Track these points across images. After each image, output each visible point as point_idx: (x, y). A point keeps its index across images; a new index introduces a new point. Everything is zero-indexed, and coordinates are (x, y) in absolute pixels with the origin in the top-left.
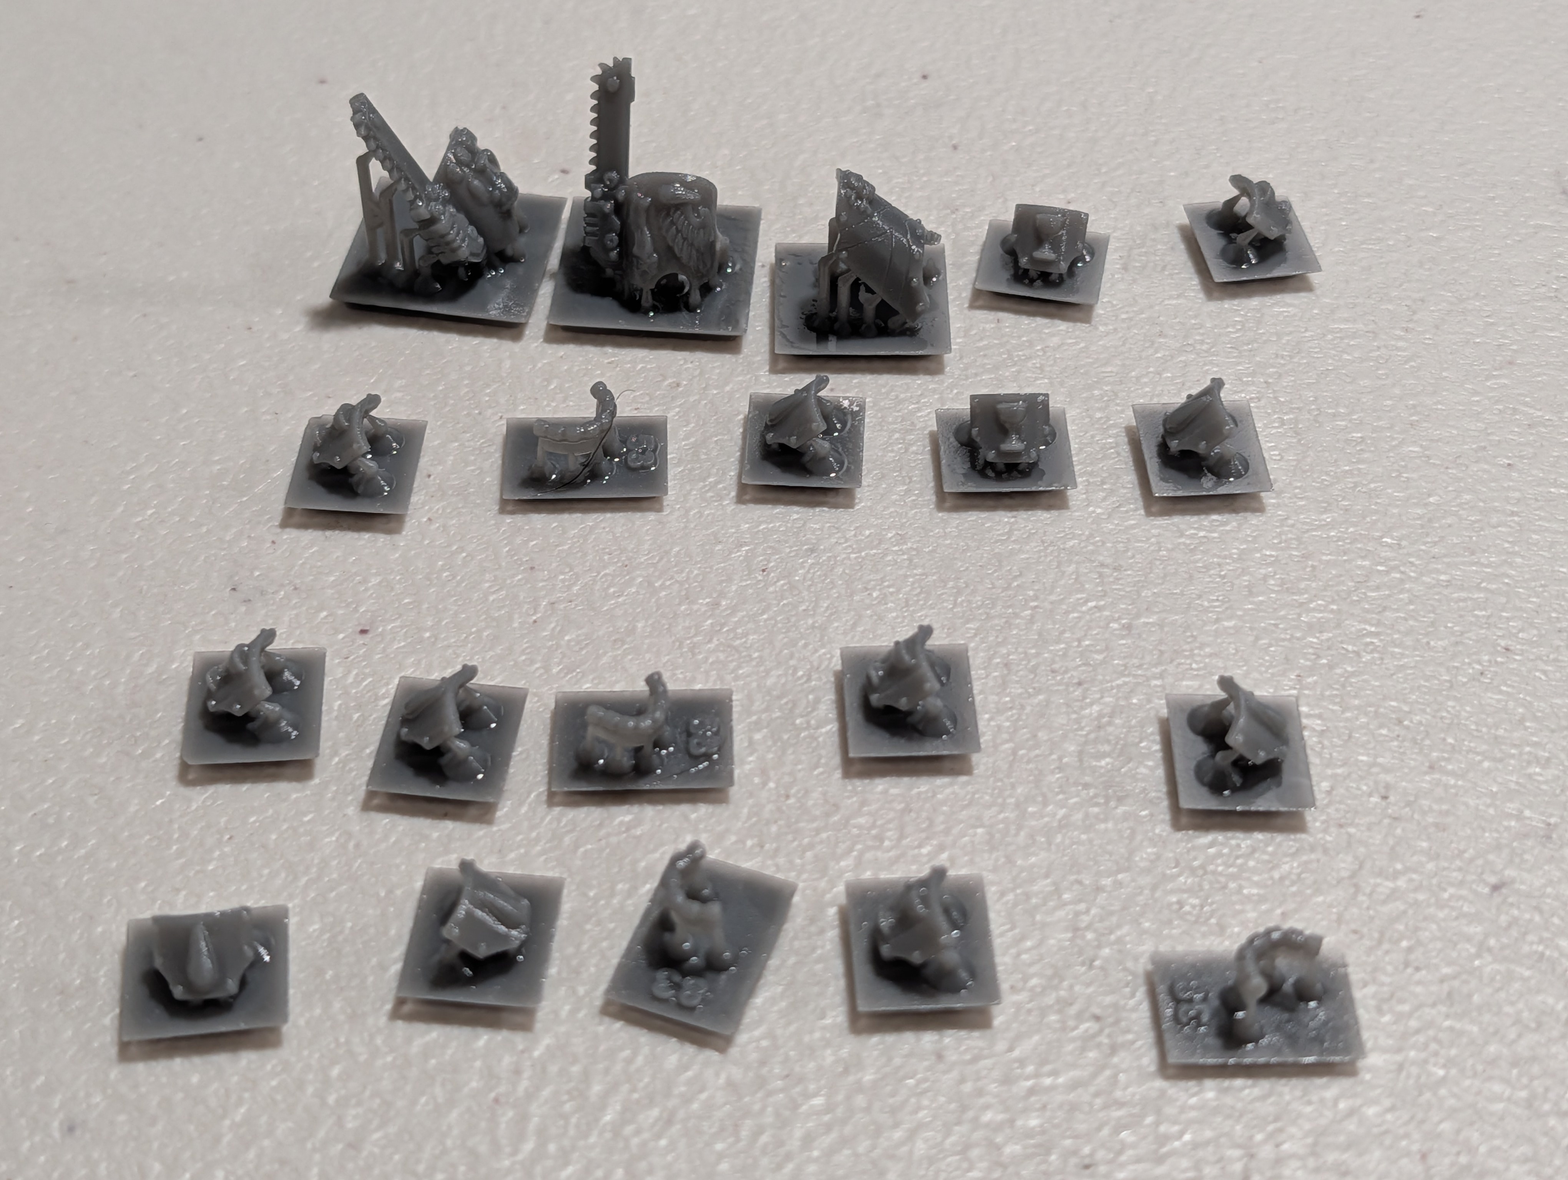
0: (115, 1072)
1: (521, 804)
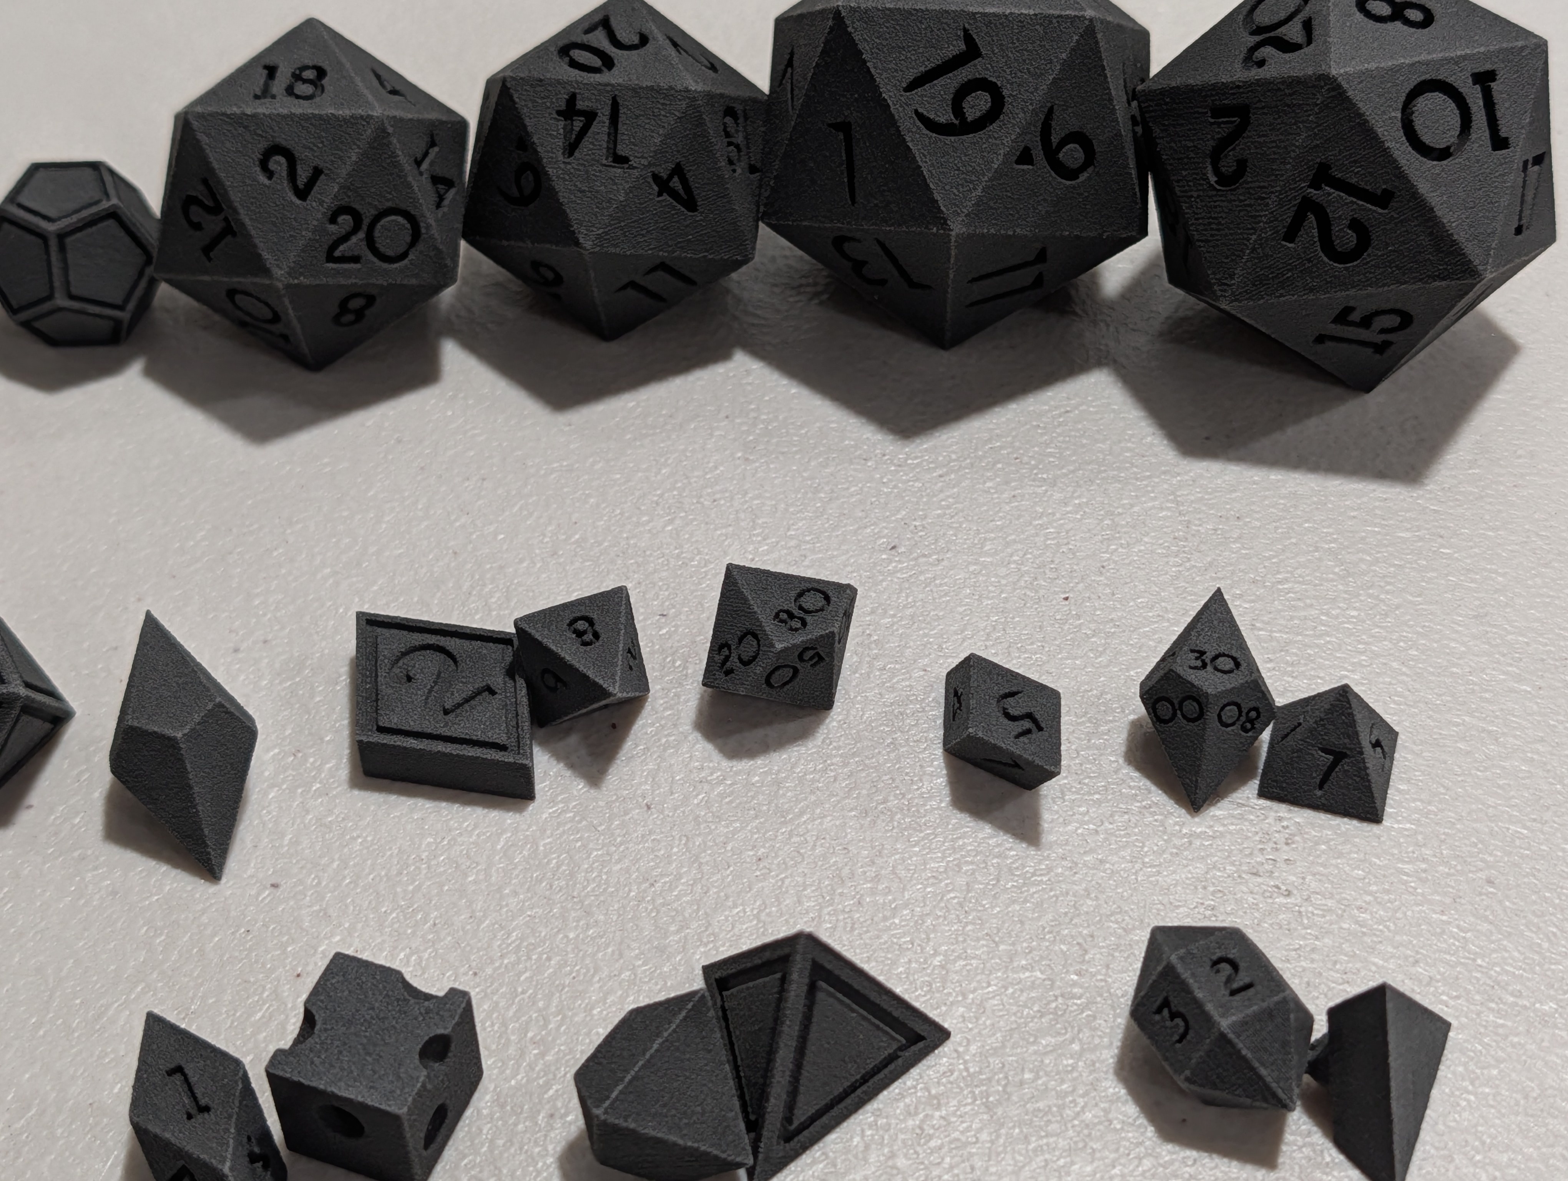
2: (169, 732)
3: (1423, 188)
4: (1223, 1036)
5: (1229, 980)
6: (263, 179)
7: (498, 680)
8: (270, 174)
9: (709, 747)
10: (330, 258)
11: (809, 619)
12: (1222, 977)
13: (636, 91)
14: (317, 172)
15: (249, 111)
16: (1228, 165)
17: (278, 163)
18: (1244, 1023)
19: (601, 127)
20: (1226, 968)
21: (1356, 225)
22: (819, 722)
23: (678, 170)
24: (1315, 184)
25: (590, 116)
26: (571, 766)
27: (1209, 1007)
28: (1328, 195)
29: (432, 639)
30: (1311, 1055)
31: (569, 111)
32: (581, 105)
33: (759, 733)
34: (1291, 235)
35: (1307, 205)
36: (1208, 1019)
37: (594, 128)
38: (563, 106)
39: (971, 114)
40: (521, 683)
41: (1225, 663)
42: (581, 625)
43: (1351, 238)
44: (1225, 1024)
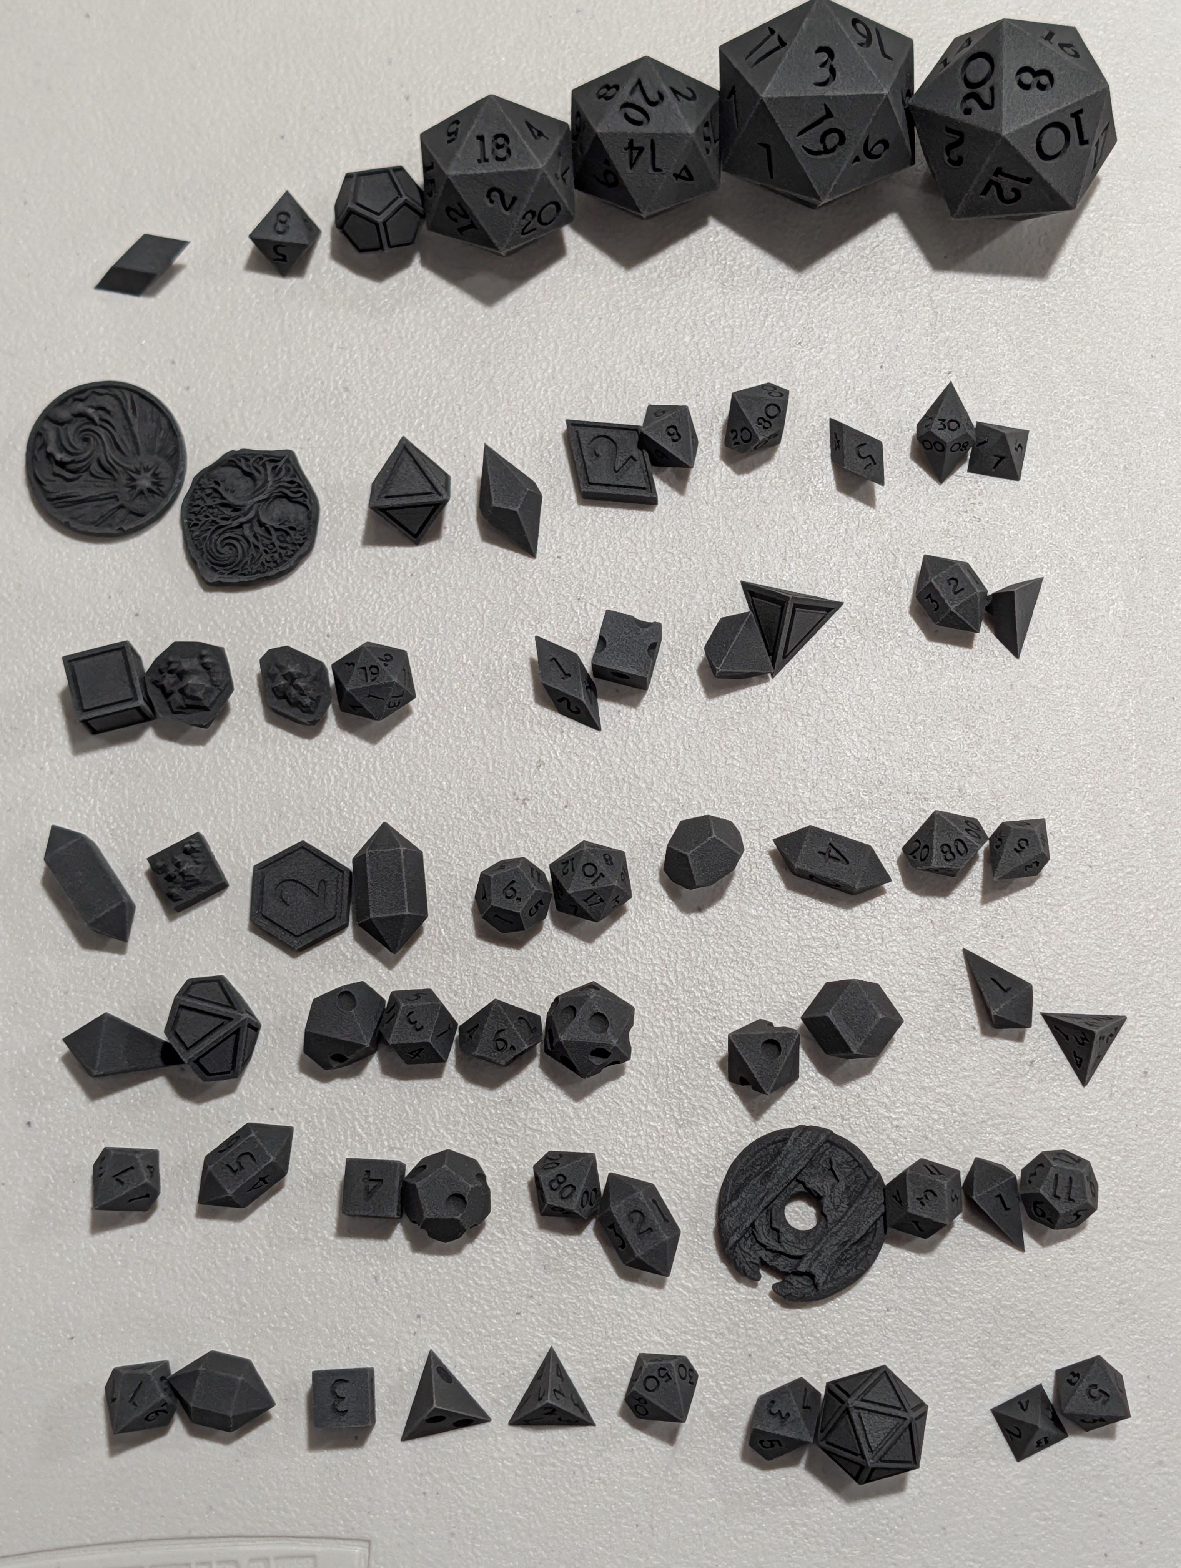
2: (511, 508)
3: (1045, 176)
4: (952, 613)
5: (955, 587)
6: (490, 205)
7: (636, 453)
8: (492, 202)
9: (729, 469)
10: (523, 233)
11: (772, 421)
12: (952, 587)
13: (663, 136)
14: (514, 199)
15: (478, 172)
16: (954, 156)
17: (495, 195)
18: (960, 606)
19: (647, 154)
20: (953, 582)
21: (1014, 190)
22: (775, 450)
23: (685, 168)
24: (996, 174)
25: (641, 150)
26: (670, 485)
27: (946, 601)
28: (1001, 179)
29: (602, 432)
30: (987, 603)
31: (631, 146)
32: (636, 145)
33: (749, 459)
34: (984, 192)
35: (991, 183)
36: (947, 607)
37: (643, 155)
38: (627, 145)
39: (829, 146)
40: (646, 454)
41: (953, 425)
42: (672, 431)
43: (1013, 195)
44: (952, 608)
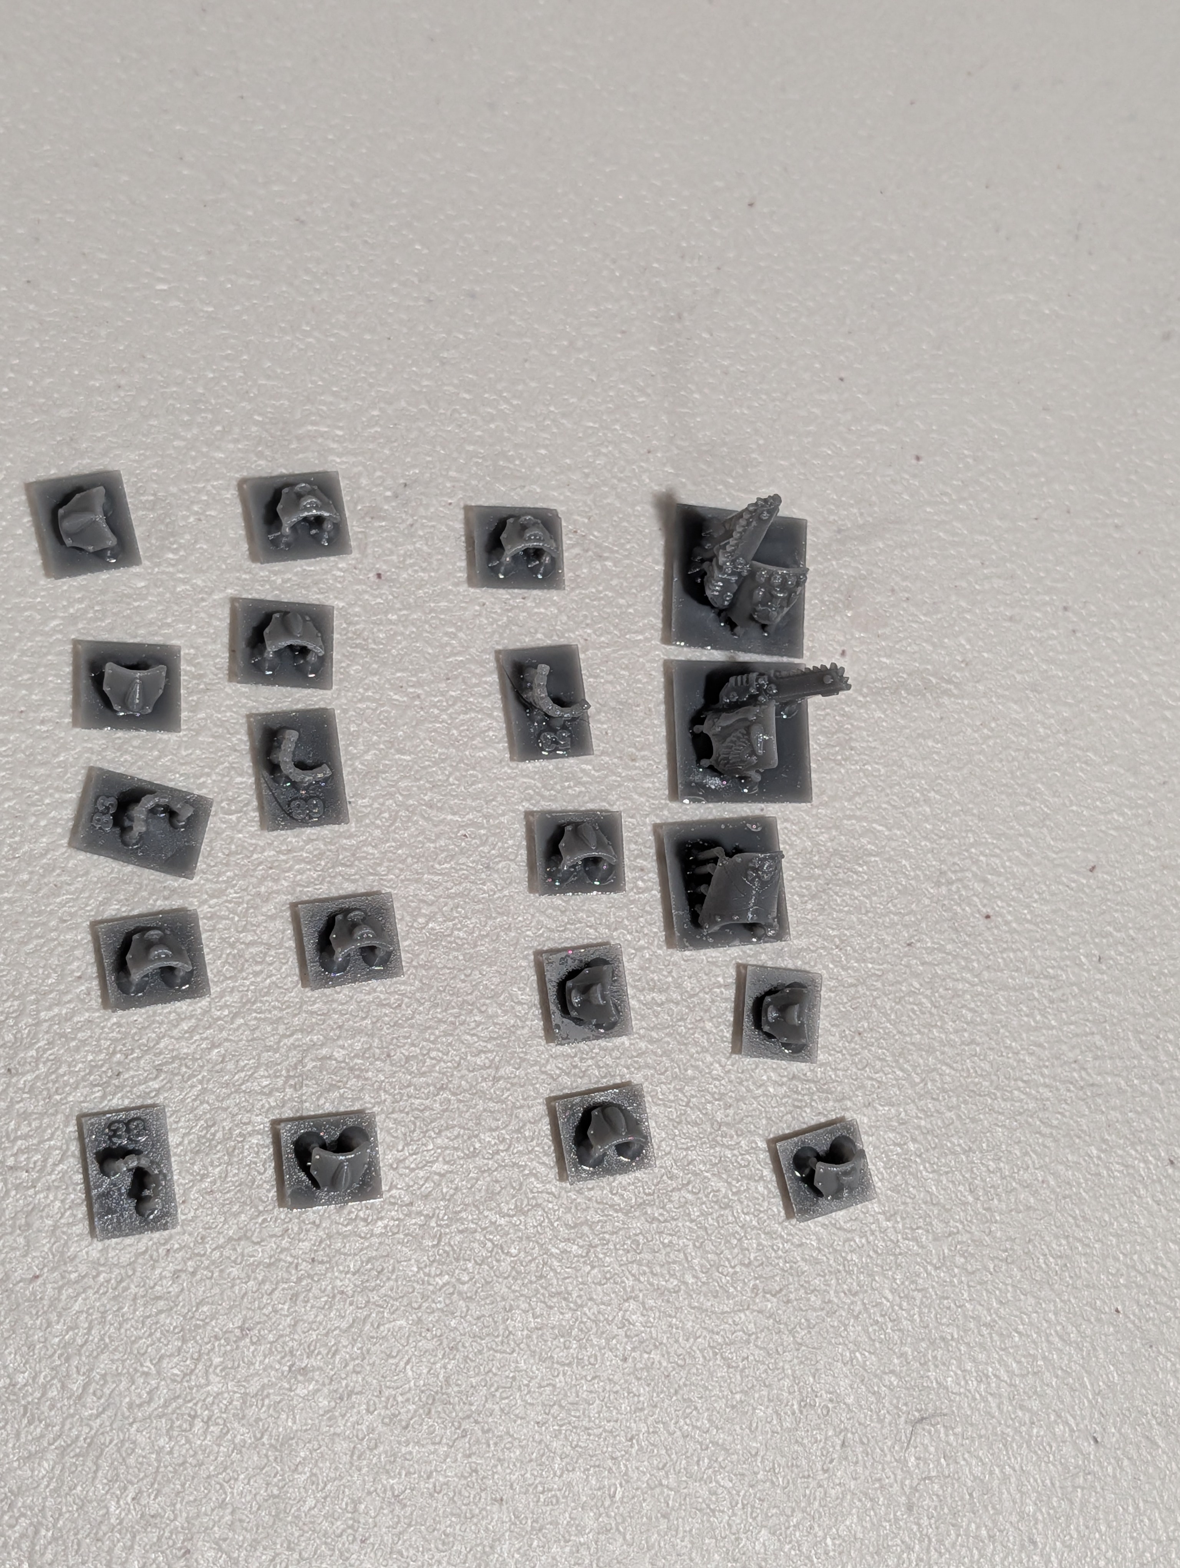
0: (16, 483)
1: (247, 698)
